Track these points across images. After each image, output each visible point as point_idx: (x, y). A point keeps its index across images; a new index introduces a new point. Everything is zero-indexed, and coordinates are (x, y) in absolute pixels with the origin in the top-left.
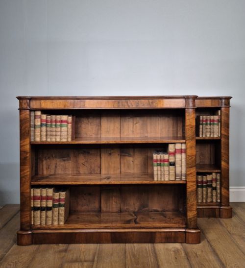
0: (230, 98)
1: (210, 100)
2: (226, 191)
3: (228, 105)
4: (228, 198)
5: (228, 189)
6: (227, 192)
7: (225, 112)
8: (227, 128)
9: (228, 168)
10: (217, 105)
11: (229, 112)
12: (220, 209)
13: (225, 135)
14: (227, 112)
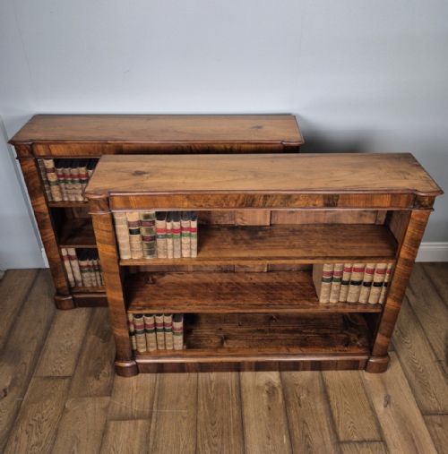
1: (389, 195)
3: (428, 207)
5: (390, 336)
6: (387, 340)
7: (418, 219)
8: (413, 249)
10: (402, 206)
12: (367, 360)
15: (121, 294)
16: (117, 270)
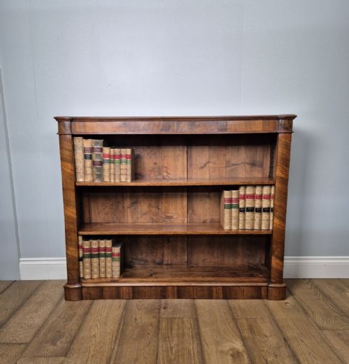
0: (294, 117)
1: (261, 121)
2: (278, 261)
3: (289, 129)
4: (281, 273)
5: (282, 259)
6: (280, 263)
7: (284, 140)
8: (285, 167)
9: (284, 227)
10: (271, 130)
11: (290, 141)
12: (268, 286)
13: (282, 178)
14: (287, 141)
15: (75, 211)
16: (73, 187)
